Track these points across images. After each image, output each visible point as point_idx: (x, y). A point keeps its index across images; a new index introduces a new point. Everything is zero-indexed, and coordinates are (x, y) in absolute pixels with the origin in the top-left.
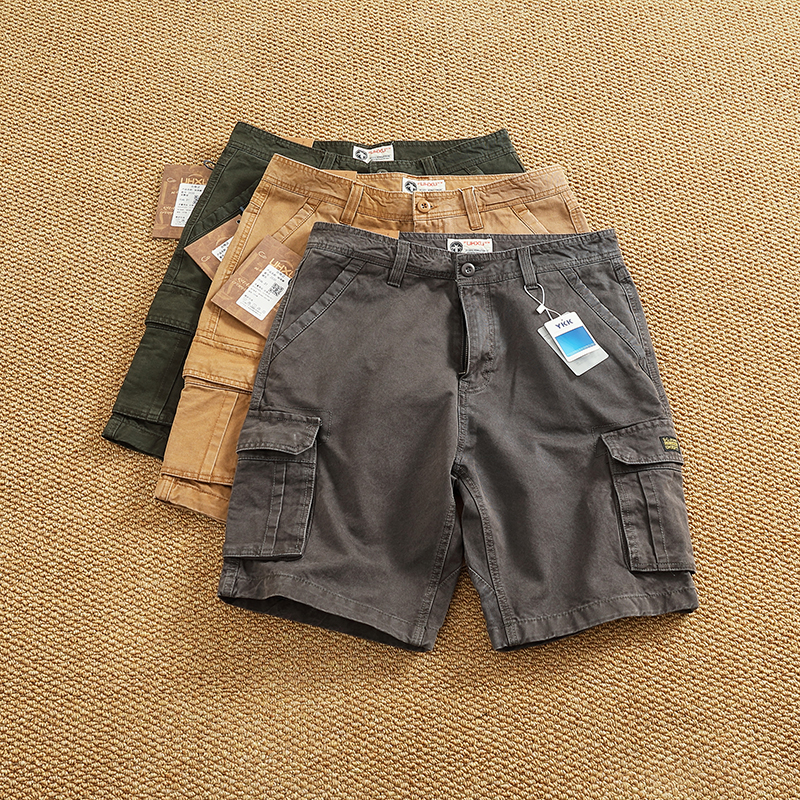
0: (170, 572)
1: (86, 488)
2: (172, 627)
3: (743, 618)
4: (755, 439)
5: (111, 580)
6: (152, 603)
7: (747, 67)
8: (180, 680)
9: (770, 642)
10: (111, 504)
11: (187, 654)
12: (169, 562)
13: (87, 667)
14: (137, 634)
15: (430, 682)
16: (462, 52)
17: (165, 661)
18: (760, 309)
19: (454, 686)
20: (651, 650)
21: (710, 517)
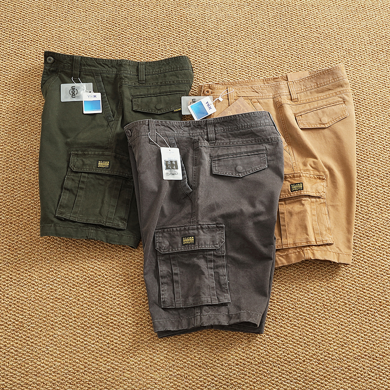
0: (71, 326)
1: (25, 281)
2: (73, 356)
3: (360, 346)
4: (366, 249)
5: (40, 331)
6: (62, 343)
7: (362, 40)
8: (78, 385)
9: (374, 359)
10: (39, 289)
11: (81, 371)
12: (70, 320)
13: (30, 379)
14: (55, 361)
15: (205, 383)
16: (215, 31)
17: (70, 375)
18: (369, 177)
19: (217, 385)
20: (315, 364)
21: (344, 292)
